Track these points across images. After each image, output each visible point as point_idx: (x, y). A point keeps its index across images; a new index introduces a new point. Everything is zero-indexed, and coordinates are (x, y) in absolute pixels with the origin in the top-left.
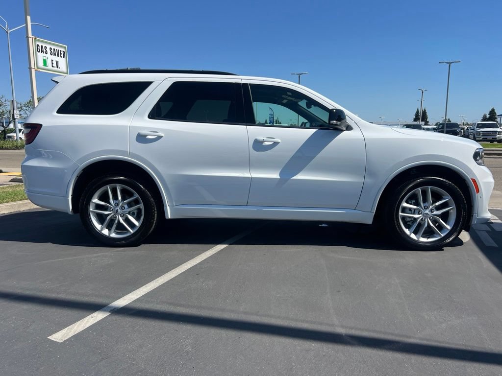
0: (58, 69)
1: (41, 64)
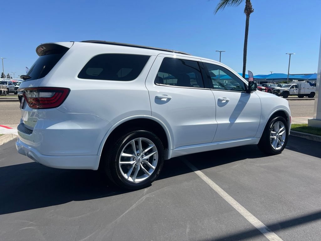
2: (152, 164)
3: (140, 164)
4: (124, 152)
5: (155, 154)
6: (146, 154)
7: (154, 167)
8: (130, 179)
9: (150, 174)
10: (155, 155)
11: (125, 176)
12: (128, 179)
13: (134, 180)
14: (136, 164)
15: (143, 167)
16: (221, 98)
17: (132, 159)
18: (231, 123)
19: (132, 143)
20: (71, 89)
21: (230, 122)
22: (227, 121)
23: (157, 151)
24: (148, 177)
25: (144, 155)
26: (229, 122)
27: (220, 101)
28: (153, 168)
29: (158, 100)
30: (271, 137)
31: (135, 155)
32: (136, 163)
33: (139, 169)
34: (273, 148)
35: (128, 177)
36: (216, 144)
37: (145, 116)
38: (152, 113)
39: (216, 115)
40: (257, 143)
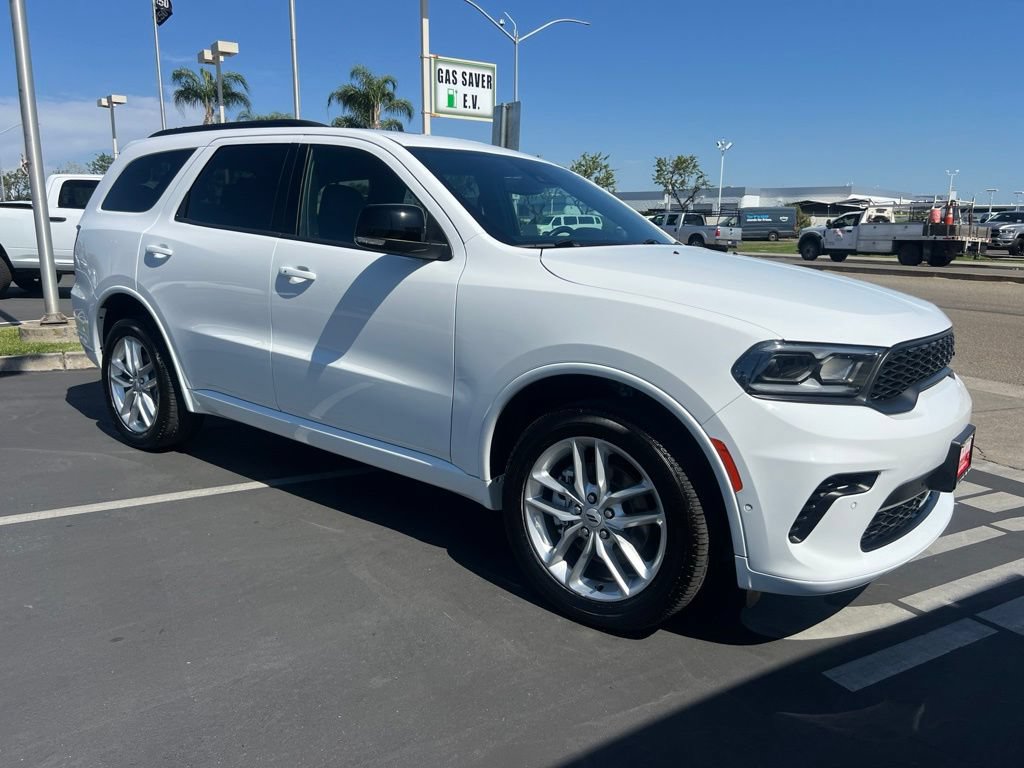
0: (476, 111)
1: (443, 103)
3: (138, 395)
24: (145, 429)
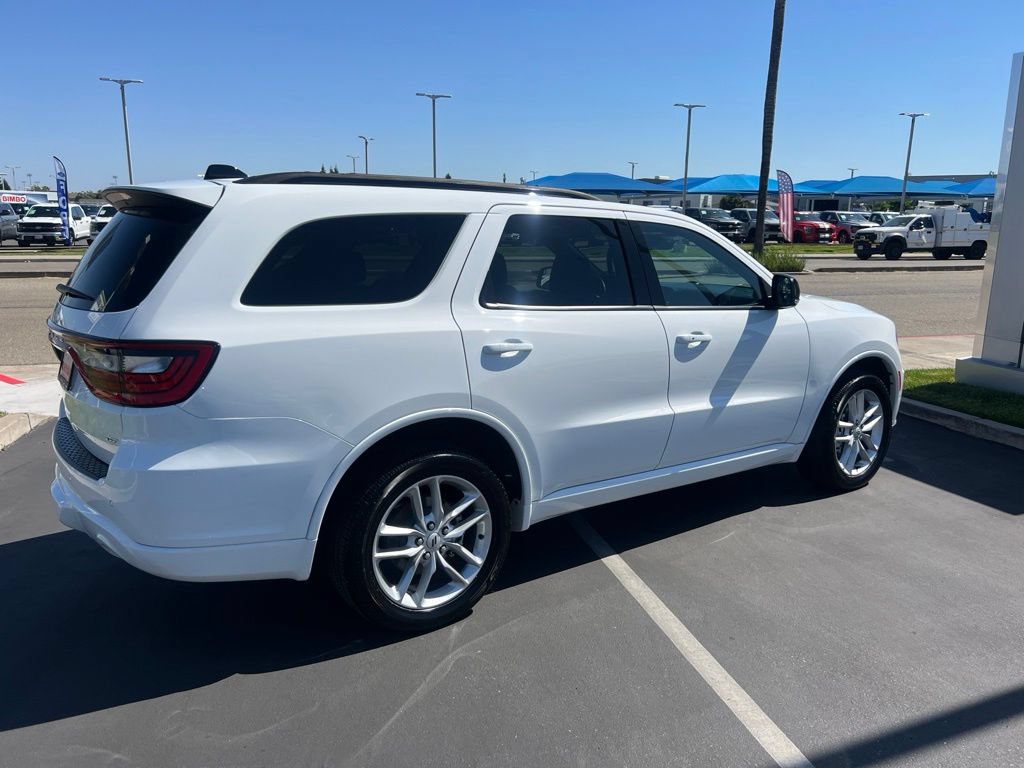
2: (471, 551)
3: (436, 554)
4: (389, 522)
5: (482, 520)
6: (455, 523)
7: (479, 561)
8: (408, 601)
9: (468, 581)
10: (483, 523)
11: (393, 592)
12: (401, 600)
13: (419, 603)
14: (424, 555)
15: (445, 563)
16: (687, 335)
17: (411, 541)
18: (713, 410)
19: (412, 493)
20: (223, 345)
21: (712, 403)
22: (703, 404)
23: (488, 512)
24: (461, 590)
25: (447, 525)
26: (711, 407)
27: (681, 343)
28: (475, 564)
29: (492, 358)
30: (837, 438)
31: (422, 528)
32: (424, 551)
33: (434, 568)
34: (841, 471)
35: (402, 596)
36: (667, 473)
37: (450, 409)
38: (471, 401)
39: (669, 389)
40: (795, 459)
